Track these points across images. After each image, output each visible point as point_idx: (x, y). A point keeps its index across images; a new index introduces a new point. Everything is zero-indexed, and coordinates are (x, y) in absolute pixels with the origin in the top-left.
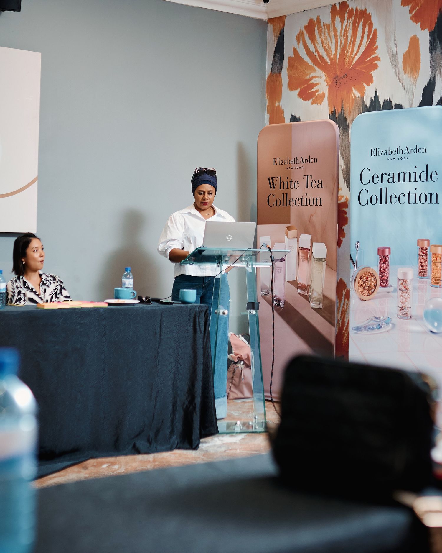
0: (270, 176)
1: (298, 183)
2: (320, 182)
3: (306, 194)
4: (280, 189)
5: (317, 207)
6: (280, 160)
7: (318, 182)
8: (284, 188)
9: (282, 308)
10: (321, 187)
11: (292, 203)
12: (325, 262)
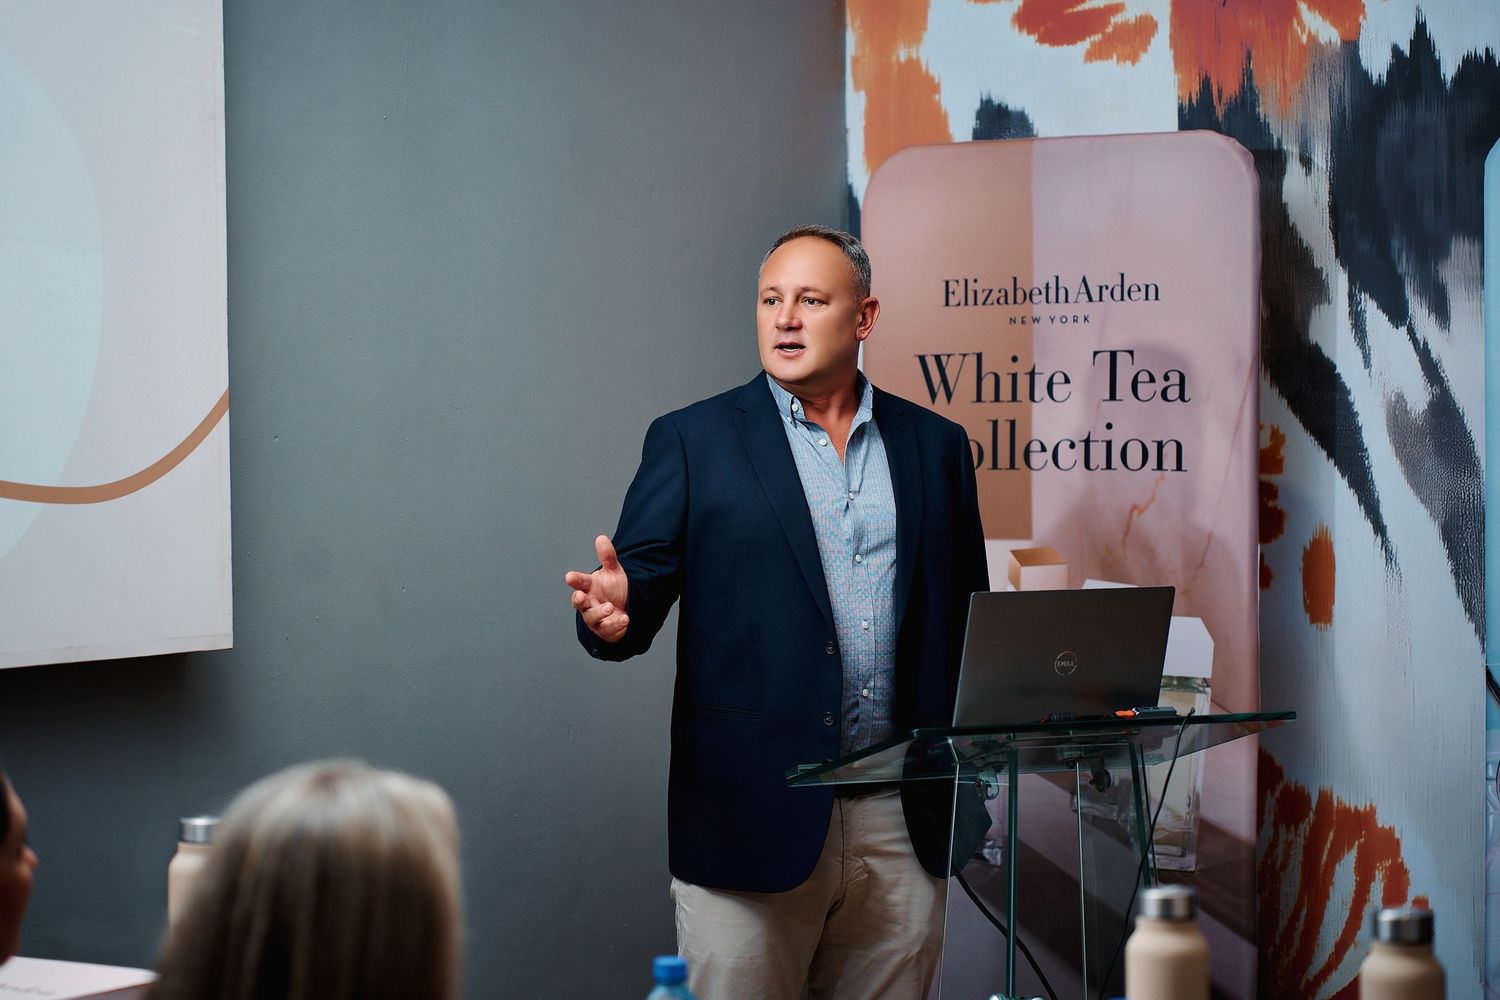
0: (930, 352)
1: (1067, 381)
2: (1175, 379)
3: (1109, 426)
4: (979, 399)
5: (1163, 478)
6: (979, 287)
7: (1166, 378)
8: (997, 399)
9: (995, 866)
10: (1182, 397)
11: (1037, 459)
12: (1204, 692)
